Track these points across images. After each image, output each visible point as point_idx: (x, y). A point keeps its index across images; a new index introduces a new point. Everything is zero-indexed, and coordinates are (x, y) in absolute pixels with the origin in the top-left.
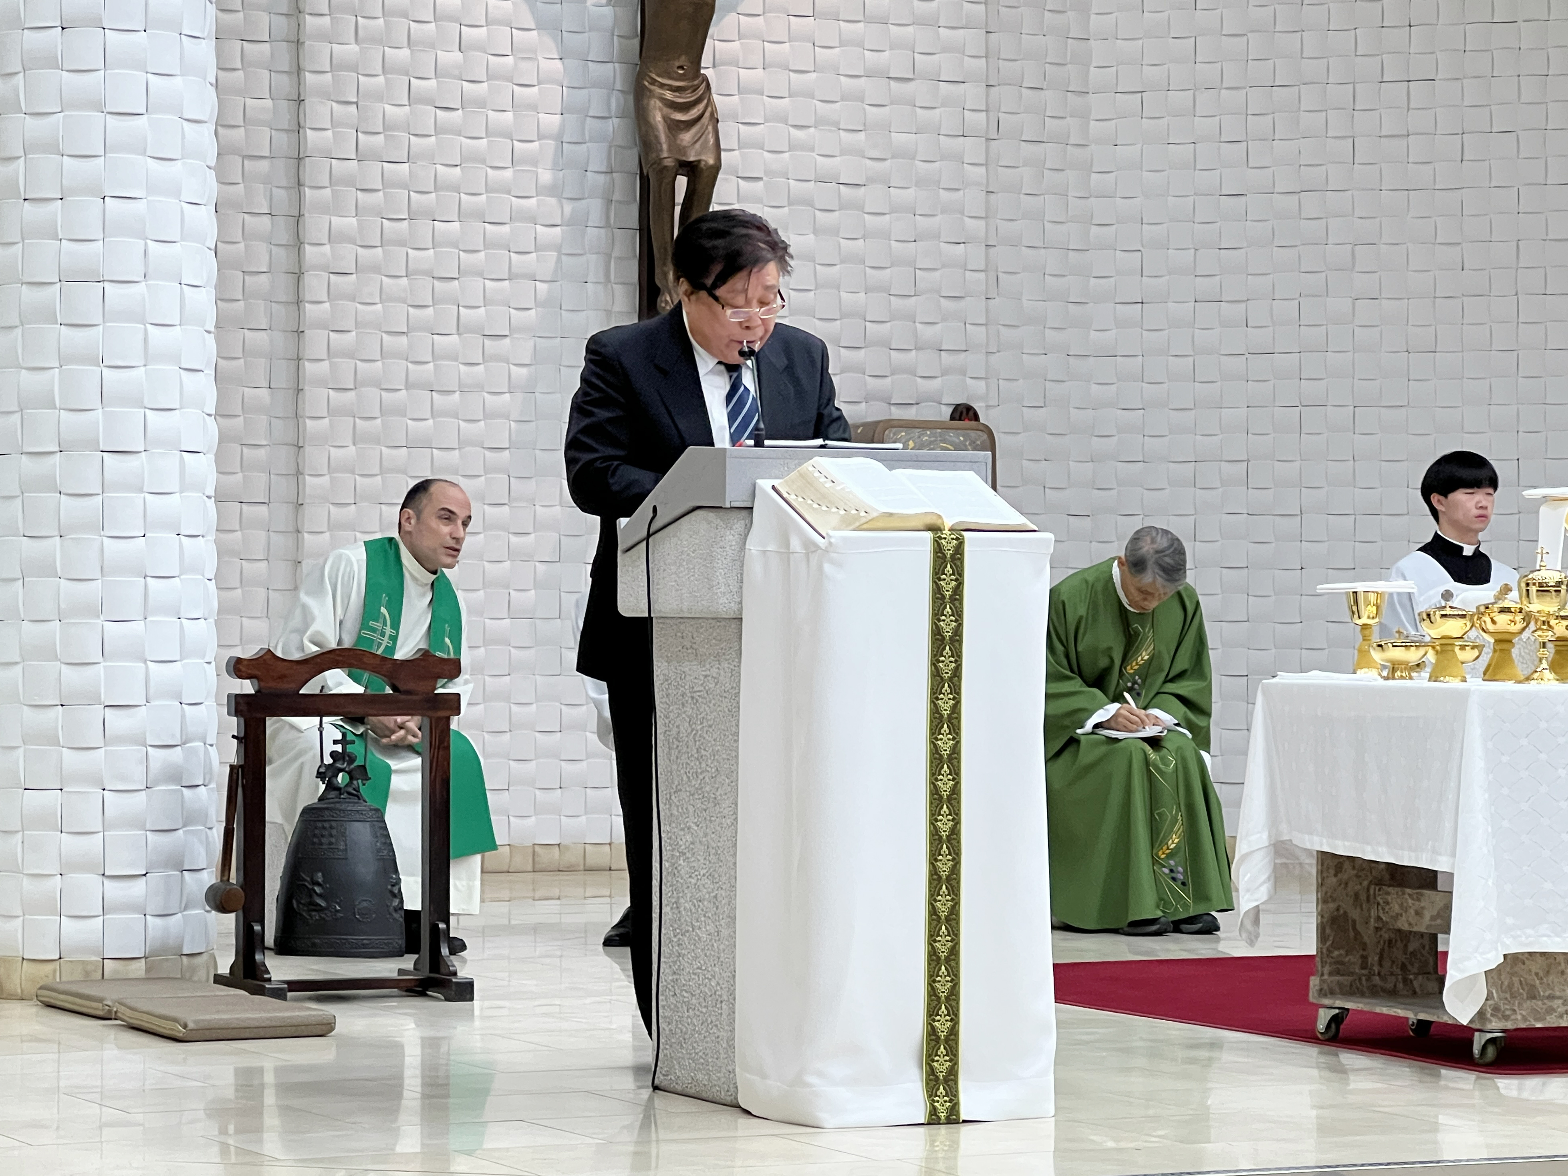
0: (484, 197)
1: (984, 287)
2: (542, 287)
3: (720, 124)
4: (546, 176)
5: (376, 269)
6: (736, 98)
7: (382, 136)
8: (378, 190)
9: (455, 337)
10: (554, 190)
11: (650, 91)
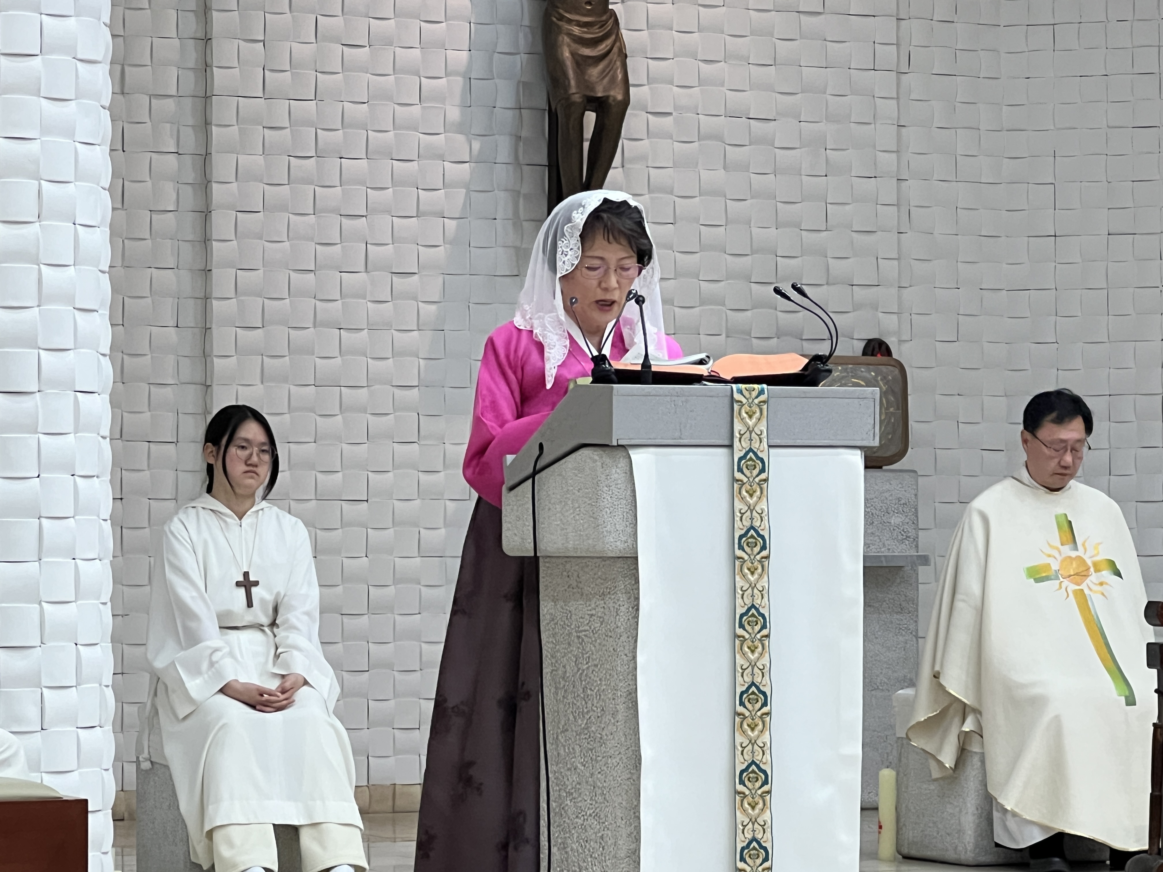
0: (391, 134)
1: (896, 222)
2: (451, 225)
3: (628, 60)
4: (454, 113)
5: (283, 208)
6: (645, 33)
7: (289, 73)
8: (287, 128)
9: (363, 275)
10: (462, 128)
11: (559, 27)
